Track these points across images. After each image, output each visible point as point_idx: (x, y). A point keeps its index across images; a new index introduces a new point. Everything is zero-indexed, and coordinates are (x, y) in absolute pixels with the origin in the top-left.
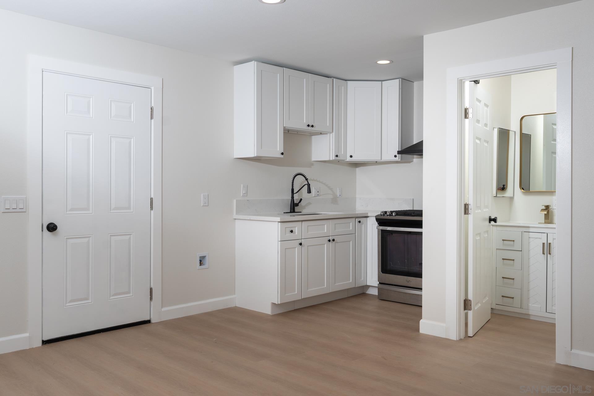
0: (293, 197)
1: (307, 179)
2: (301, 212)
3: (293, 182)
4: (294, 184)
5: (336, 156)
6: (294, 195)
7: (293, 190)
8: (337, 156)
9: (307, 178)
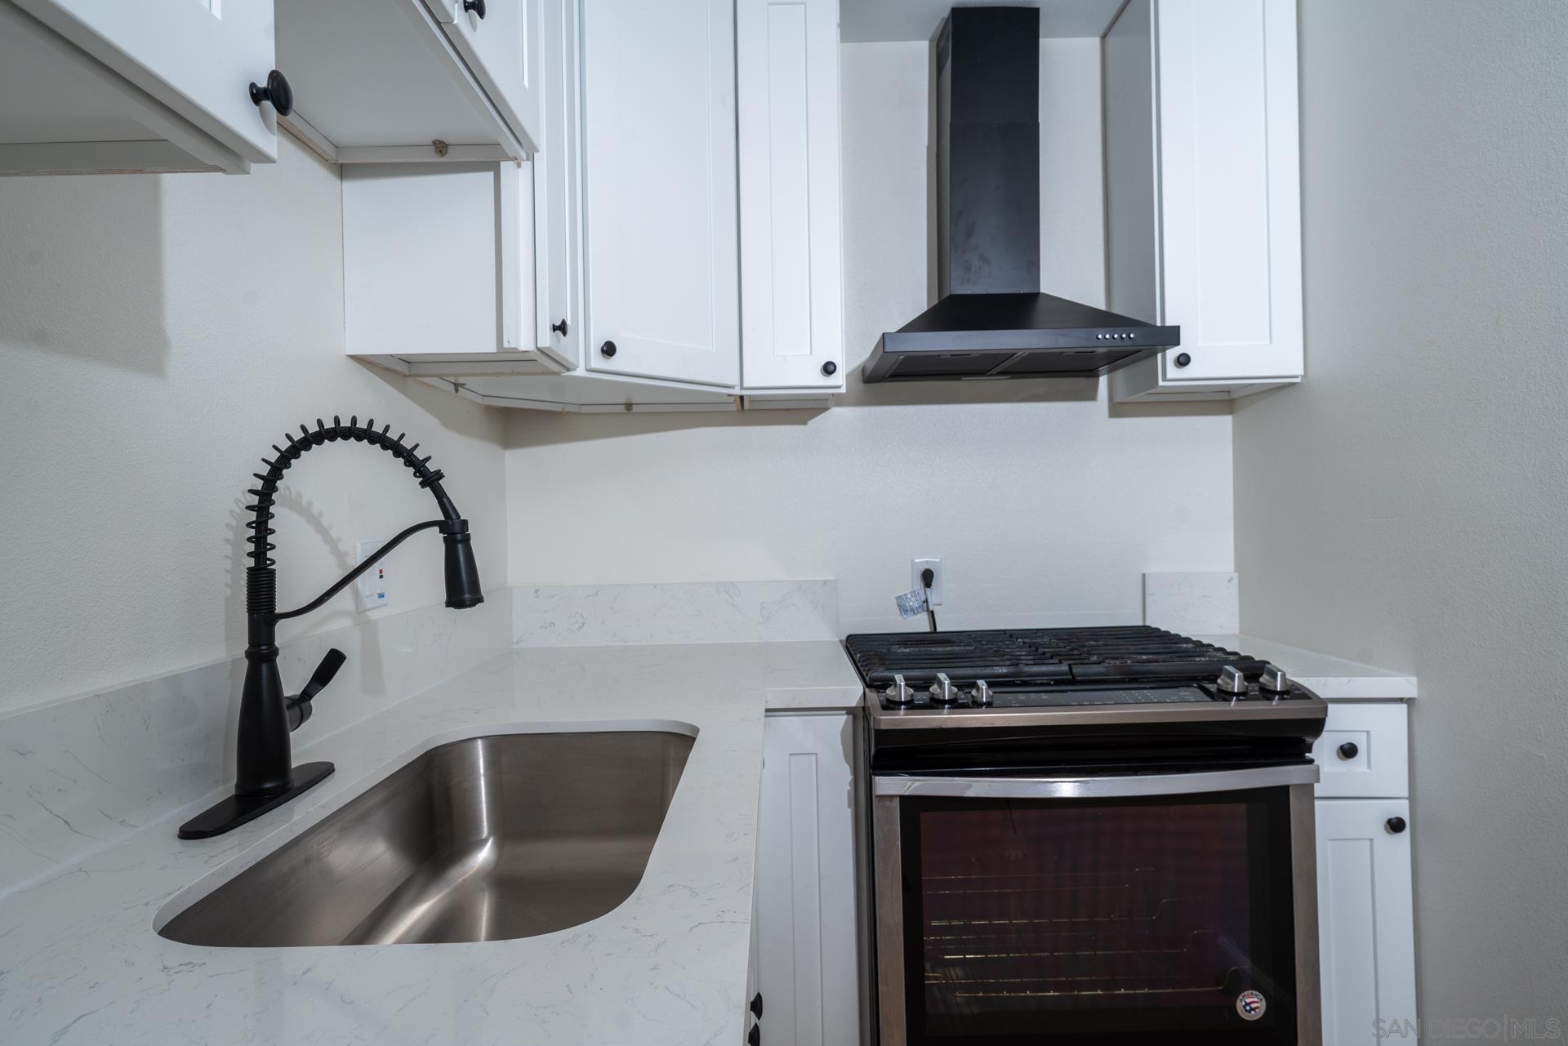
0: (263, 653)
1: (439, 475)
3: (265, 495)
4: (272, 524)
5: (555, 329)
6: (279, 626)
7: (261, 581)
8: (561, 328)
9: (431, 466)
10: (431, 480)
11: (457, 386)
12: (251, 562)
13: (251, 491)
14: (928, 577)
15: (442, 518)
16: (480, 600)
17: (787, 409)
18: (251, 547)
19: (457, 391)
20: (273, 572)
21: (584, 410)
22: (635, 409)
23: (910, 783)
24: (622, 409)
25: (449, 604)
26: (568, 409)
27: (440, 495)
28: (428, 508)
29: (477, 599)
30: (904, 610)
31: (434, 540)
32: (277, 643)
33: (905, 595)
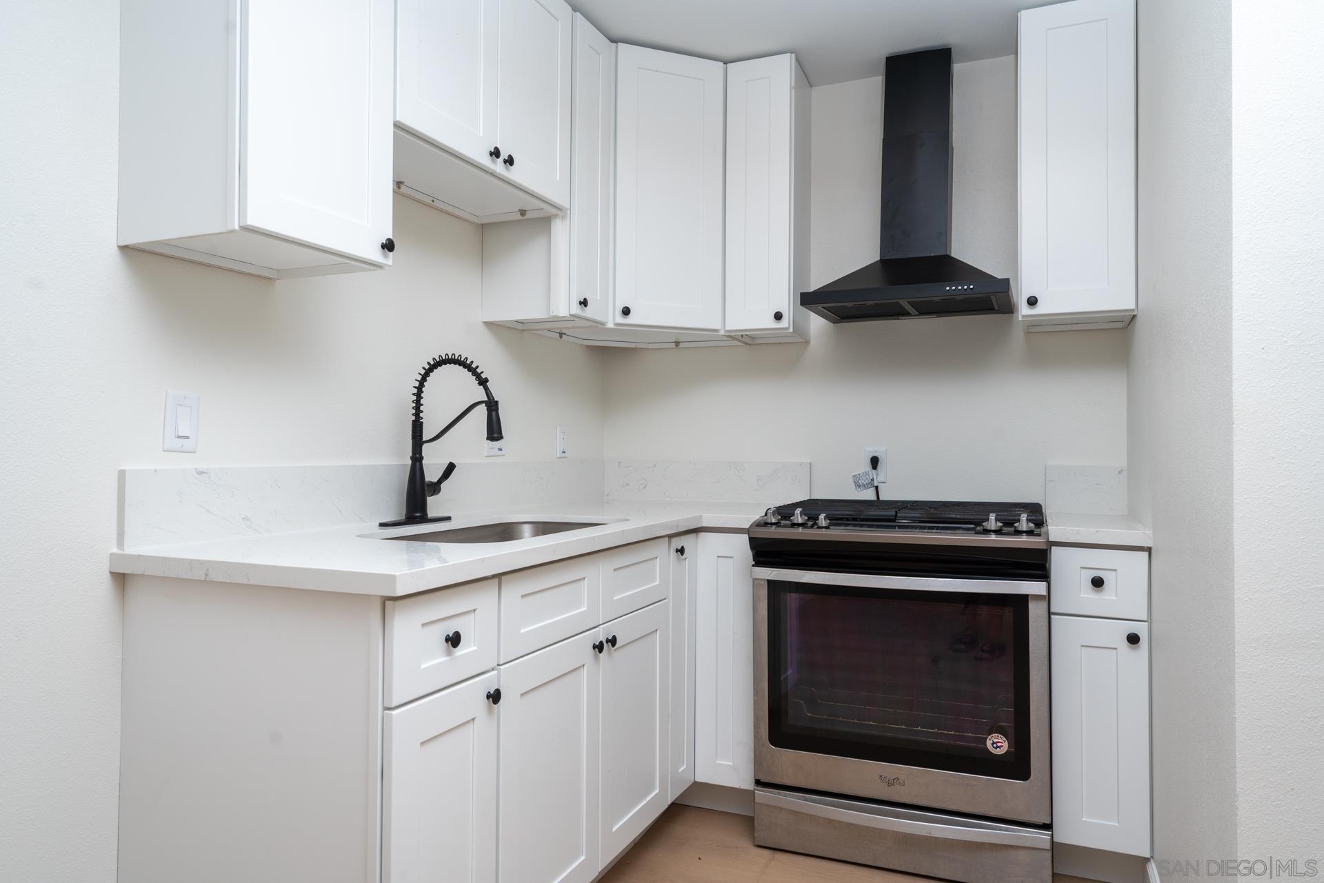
0: (417, 458)
1: (486, 380)
2: (448, 519)
3: (420, 389)
4: (422, 401)
5: (581, 303)
6: (425, 447)
7: (417, 427)
8: (584, 303)
9: (483, 376)
10: (483, 382)
11: (561, 335)
12: (414, 418)
13: (414, 387)
14: (875, 462)
15: (486, 399)
16: (502, 438)
17: (780, 343)
18: (414, 411)
19: (561, 337)
20: (422, 423)
21: (651, 346)
22: (682, 345)
23: (770, 572)
24: (673, 345)
25: (488, 439)
26: (639, 346)
27: (486, 389)
28: (481, 395)
29: (501, 437)
30: (858, 486)
31: (483, 409)
32: (423, 455)
33: (859, 474)
